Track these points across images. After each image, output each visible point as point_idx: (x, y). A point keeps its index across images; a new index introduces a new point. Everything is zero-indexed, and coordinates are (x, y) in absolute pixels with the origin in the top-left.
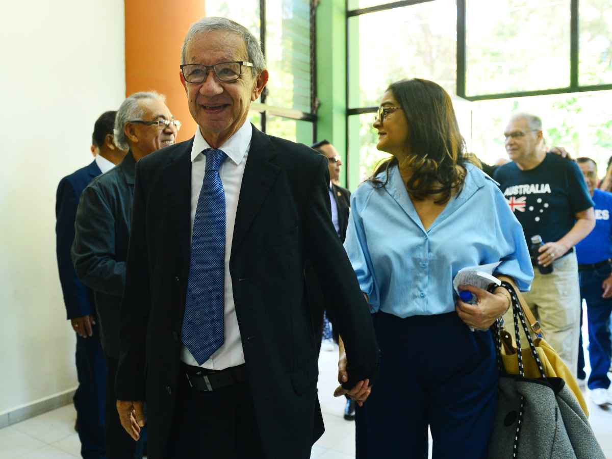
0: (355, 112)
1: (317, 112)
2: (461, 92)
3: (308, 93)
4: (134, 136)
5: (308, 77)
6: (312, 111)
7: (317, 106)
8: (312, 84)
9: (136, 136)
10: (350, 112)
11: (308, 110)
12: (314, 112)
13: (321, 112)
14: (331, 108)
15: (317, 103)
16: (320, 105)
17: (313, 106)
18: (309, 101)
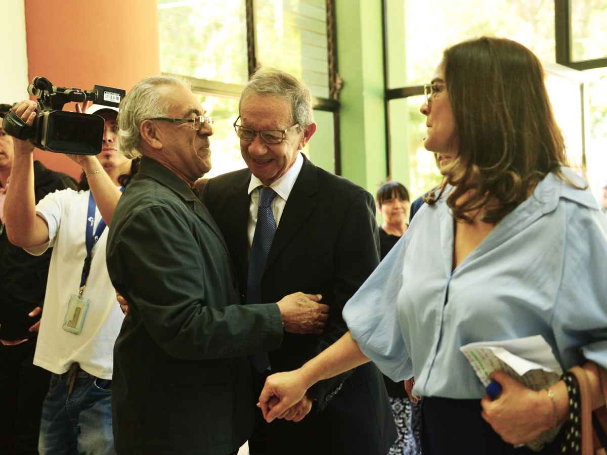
0: (399, 93)
1: (338, 95)
2: (563, 55)
3: (324, 67)
4: (154, 140)
5: (324, 42)
6: (332, 95)
7: (338, 87)
8: (331, 53)
9: (157, 139)
10: (391, 94)
11: (326, 94)
12: (335, 97)
13: (346, 96)
14: (361, 89)
15: (339, 81)
16: (342, 85)
17: (332, 86)
18: (325, 80)
